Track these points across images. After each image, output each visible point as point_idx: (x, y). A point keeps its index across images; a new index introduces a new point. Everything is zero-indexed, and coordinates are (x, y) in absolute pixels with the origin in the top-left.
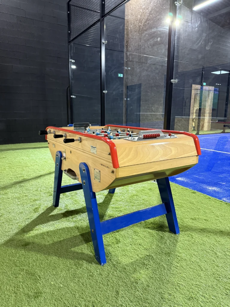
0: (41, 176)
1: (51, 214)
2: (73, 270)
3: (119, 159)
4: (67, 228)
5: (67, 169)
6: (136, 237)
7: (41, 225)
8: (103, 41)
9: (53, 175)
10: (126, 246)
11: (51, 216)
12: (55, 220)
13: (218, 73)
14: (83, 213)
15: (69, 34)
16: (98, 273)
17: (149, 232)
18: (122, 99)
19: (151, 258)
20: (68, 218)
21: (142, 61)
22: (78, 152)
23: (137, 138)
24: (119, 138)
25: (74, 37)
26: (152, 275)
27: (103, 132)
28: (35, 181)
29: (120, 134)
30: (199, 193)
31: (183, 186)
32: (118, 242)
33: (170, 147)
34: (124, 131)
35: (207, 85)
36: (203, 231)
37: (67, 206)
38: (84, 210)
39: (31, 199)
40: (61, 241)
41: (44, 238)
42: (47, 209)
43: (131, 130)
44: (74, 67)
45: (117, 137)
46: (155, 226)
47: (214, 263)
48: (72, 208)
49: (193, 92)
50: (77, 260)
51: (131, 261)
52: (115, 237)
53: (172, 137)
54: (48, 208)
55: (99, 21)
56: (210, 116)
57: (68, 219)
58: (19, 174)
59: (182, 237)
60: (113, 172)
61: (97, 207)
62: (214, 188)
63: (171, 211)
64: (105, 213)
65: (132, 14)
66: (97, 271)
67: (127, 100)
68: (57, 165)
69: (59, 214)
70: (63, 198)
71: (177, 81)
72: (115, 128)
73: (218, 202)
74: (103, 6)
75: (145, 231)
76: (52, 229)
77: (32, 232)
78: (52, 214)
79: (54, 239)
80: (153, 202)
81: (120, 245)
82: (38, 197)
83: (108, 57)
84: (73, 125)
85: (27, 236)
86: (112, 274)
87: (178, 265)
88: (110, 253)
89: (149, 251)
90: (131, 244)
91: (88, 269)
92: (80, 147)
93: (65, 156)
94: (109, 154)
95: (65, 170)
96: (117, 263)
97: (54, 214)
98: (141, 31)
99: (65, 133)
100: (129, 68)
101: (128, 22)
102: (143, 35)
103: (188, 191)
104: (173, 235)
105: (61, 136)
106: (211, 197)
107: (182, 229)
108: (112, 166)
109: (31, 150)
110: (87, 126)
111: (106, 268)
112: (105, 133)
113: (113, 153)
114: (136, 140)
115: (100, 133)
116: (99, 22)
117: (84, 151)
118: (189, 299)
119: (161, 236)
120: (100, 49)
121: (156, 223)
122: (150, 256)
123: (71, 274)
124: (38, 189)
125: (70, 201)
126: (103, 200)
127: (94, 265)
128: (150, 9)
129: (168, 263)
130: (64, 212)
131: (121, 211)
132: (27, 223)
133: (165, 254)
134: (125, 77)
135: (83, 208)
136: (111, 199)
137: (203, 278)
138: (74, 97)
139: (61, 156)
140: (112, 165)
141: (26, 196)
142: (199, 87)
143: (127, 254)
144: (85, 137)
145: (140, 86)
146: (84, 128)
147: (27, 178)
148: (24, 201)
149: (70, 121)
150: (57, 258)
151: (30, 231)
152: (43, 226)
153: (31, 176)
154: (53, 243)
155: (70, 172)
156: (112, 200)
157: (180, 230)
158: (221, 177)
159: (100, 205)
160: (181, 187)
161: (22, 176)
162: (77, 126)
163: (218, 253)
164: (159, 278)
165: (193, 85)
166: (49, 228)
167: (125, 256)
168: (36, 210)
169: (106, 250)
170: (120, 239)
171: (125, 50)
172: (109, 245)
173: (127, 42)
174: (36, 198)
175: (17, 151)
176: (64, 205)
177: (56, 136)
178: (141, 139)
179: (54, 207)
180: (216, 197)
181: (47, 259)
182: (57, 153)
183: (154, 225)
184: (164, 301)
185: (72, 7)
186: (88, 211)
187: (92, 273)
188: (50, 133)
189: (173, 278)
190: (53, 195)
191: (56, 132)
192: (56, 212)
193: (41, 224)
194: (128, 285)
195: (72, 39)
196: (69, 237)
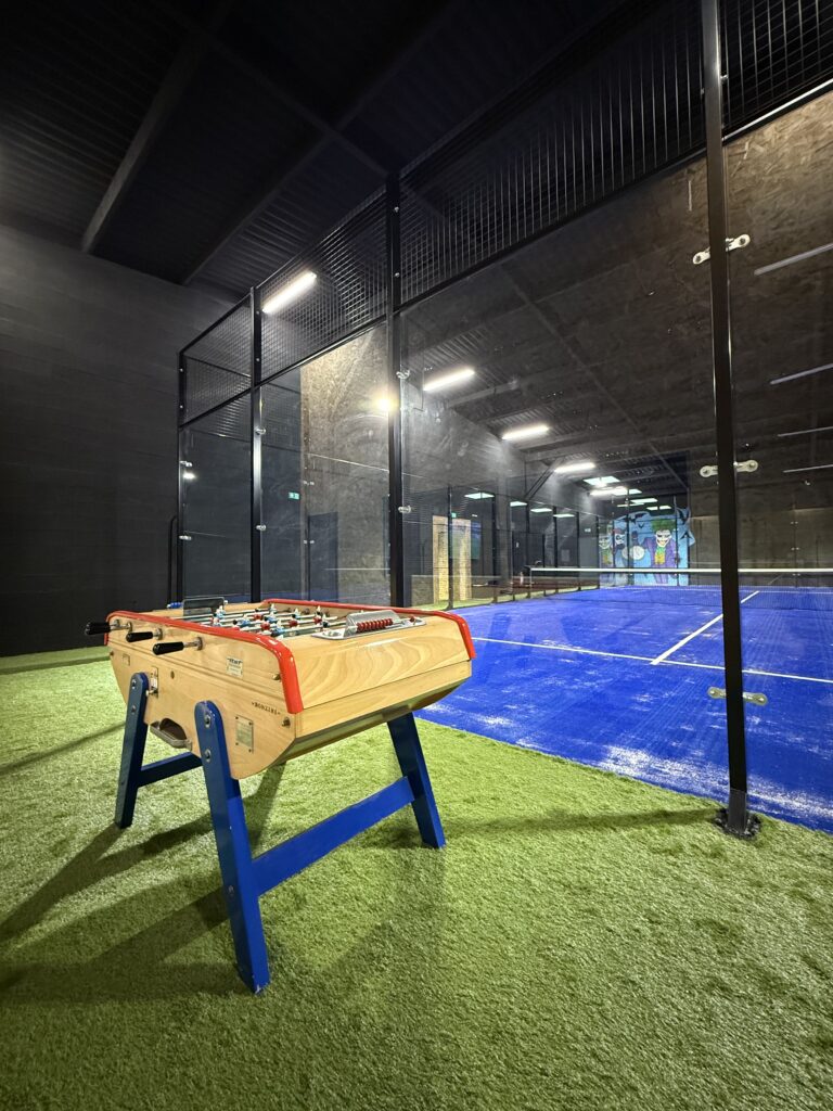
0: (86, 739)
1: (105, 855)
2: (167, 1037)
3: (302, 687)
4: (154, 889)
5: (160, 720)
6: (345, 879)
7: (70, 898)
8: (257, 429)
9: (121, 734)
10: (322, 910)
11: (106, 859)
12: (117, 872)
13: (476, 496)
14: (202, 834)
15: (182, 412)
16: (246, 1025)
17: (376, 857)
18: (298, 541)
19: (387, 931)
20: (158, 857)
21: (338, 472)
22: (192, 673)
23: (342, 631)
24: (298, 633)
25: (193, 417)
26: (396, 987)
27: (258, 617)
28: (65, 758)
29: (299, 622)
30: (471, 736)
31: (439, 723)
32: (300, 901)
33: (416, 647)
34: (308, 614)
35: (458, 517)
36: (494, 827)
37: (156, 819)
38: (205, 824)
39: (45, 815)
40: (131, 939)
41: (77, 942)
42: (96, 840)
43: (325, 609)
44: (189, 476)
45: (293, 629)
46: (390, 837)
47: (529, 909)
48: (172, 823)
49: (435, 529)
50: (180, 998)
51: (338, 955)
52: (292, 890)
53: (417, 624)
54: (99, 836)
55: (247, 391)
56: (468, 574)
57: (160, 861)
58: (17, 741)
59: (452, 854)
60: (287, 723)
61: (241, 809)
62: (499, 720)
63: (423, 792)
64: (264, 822)
65: (314, 387)
66: (244, 1021)
67: (309, 544)
68: (133, 711)
69: (133, 848)
70: (147, 796)
71: (409, 509)
72: (285, 607)
73: (510, 750)
74: (257, 367)
75: (366, 857)
76: (106, 904)
77: (37, 927)
78: (111, 851)
79: (111, 936)
80: (379, 773)
81: (304, 913)
82: (70, 803)
83: (268, 460)
84: (183, 603)
85: (19, 946)
86: (287, 1017)
87: (454, 938)
88: (280, 945)
89: (380, 913)
90: (334, 904)
91: (214, 1021)
92: (199, 662)
93: (156, 686)
94: (278, 678)
95: (154, 725)
96: (301, 972)
97: (116, 851)
98: (333, 417)
99: (158, 626)
100: (312, 483)
101: (307, 400)
102: (338, 424)
103: (449, 734)
104: (431, 852)
105: (148, 636)
106: (495, 741)
107: (449, 833)
108: (286, 708)
109: (62, 670)
110: (217, 604)
111: (271, 999)
112: (263, 621)
113: (287, 675)
114: (342, 637)
115: (251, 620)
116: (249, 395)
117: (208, 672)
118: (493, 1041)
119: (406, 862)
120: (249, 444)
121: (391, 826)
122: (384, 927)
123: (159, 1054)
124: (72, 779)
125: (168, 804)
126: (257, 788)
127: (234, 999)
128: (349, 381)
129: (428, 939)
130: (147, 840)
131: (304, 811)
132: (24, 897)
133: (421, 911)
134: (303, 498)
135: (203, 819)
136: (280, 780)
137: (515, 961)
138: (186, 538)
139: (146, 686)
140: (284, 705)
141: (30, 806)
142: (445, 520)
143: (325, 935)
144: (213, 637)
145: (335, 517)
146: (208, 609)
147: (42, 750)
148: (22, 825)
149: (174, 595)
150: (117, 1006)
151: (32, 924)
152: (79, 897)
153: (56, 742)
154: (107, 953)
155: (170, 728)
156: (282, 783)
157: (446, 834)
158: (507, 695)
159: (250, 801)
160: (435, 725)
161: (26, 745)
162: (193, 605)
163: (533, 880)
164: (413, 992)
165: (435, 518)
166: (96, 900)
167: (320, 944)
168: (58, 849)
169: (270, 937)
170: (305, 895)
171: (303, 449)
172: (275, 920)
173: (307, 434)
174: (63, 810)
175: (21, 674)
176: (148, 818)
177: (134, 637)
178: (353, 634)
179: (117, 829)
180: (504, 740)
181: (80, 1021)
182: (134, 677)
183: (386, 834)
184: (434, 1068)
185: (189, 361)
186: (215, 828)
187: (229, 1032)
188: (118, 627)
189: (446, 983)
190: (116, 791)
191: (134, 625)
192: (122, 843)
193: (72, 893)
194: (334, 1042)
195: (187, 420)
196: (159, 918)
